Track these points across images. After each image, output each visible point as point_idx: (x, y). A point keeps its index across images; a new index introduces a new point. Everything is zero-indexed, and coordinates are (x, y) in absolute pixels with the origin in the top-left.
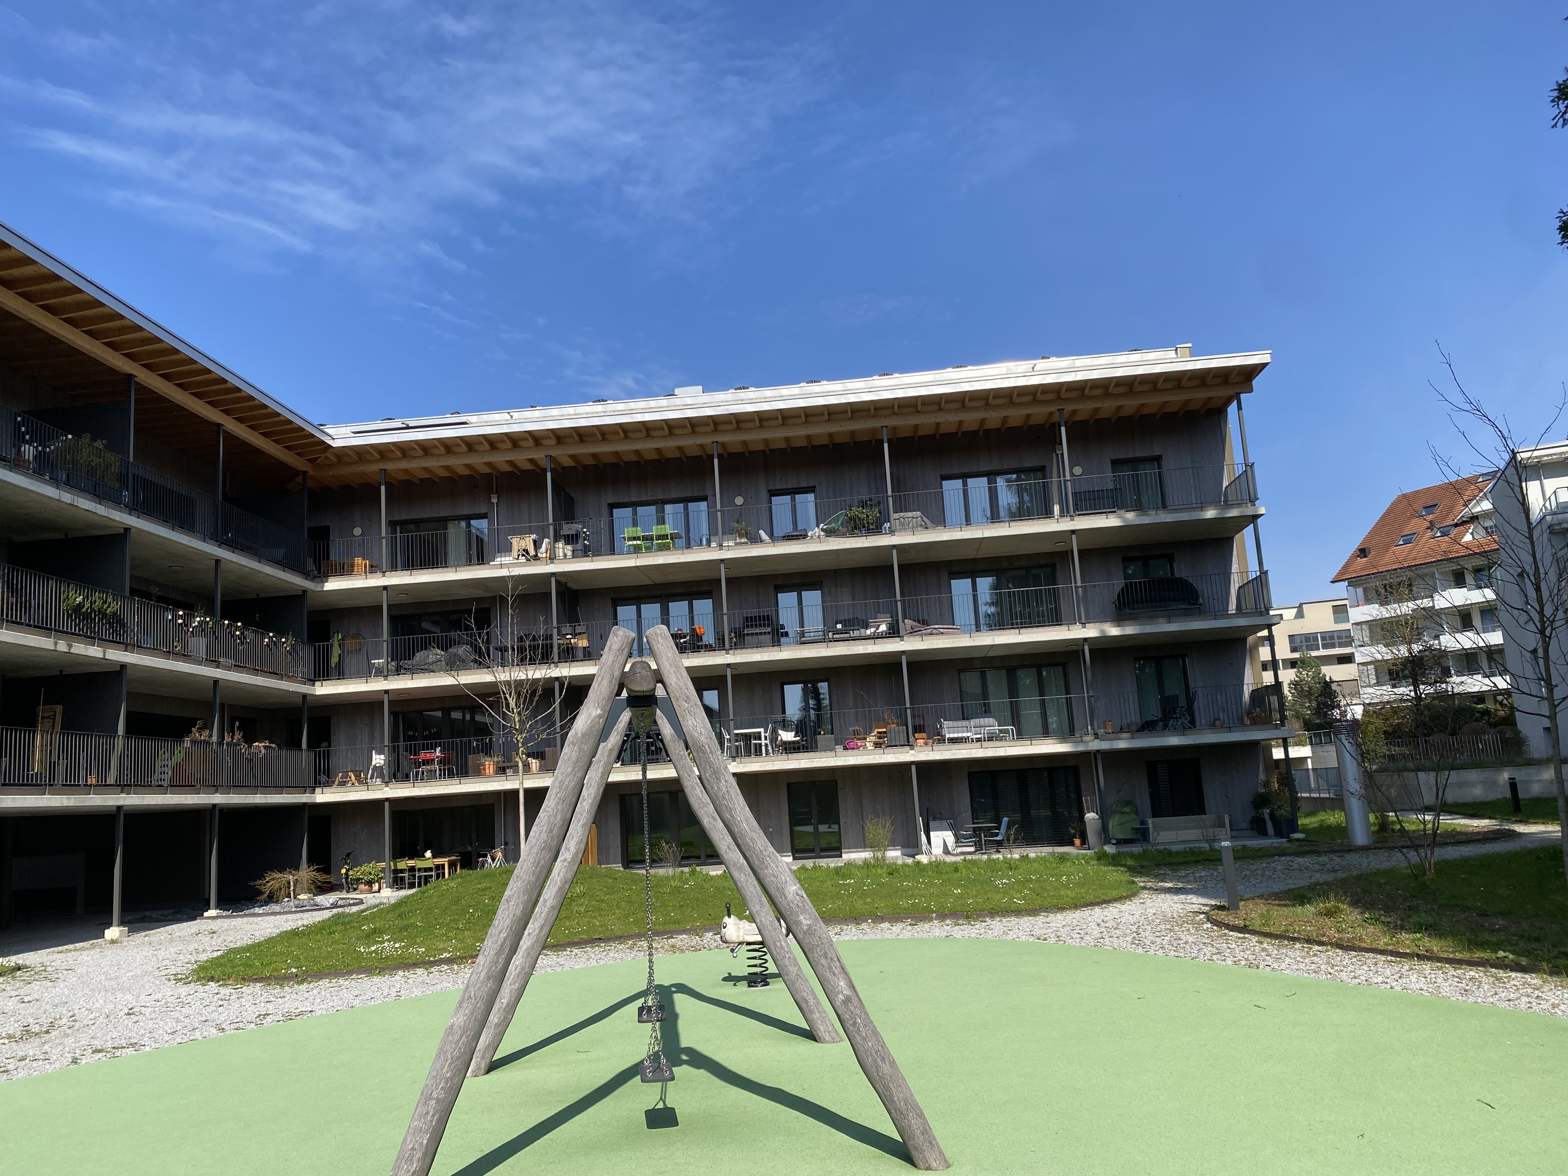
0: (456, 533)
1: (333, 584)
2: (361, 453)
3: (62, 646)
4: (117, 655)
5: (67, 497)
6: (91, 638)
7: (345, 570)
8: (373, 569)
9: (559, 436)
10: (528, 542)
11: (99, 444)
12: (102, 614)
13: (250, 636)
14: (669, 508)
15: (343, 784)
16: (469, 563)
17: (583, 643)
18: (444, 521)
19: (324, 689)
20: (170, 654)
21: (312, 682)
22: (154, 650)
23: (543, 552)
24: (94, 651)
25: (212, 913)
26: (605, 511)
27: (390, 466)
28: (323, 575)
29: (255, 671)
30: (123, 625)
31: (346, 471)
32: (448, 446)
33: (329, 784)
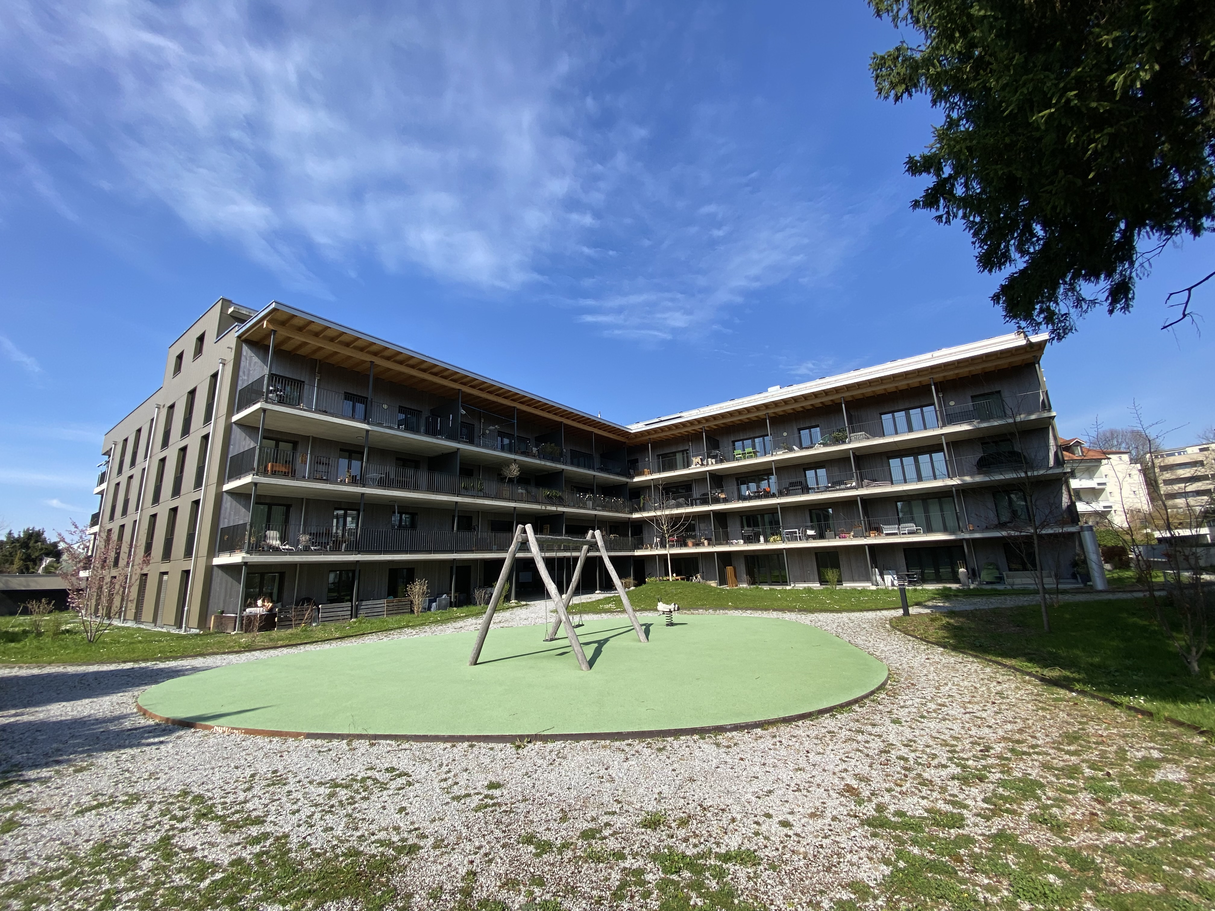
0: (679, 457)
1: (637, 479)
2: (641, 434)
3: (543, 508)
4: (561, 509)
5: (543, 463)
6: (553, 504)
7: (642, 474)
8: (651, 473)
9: (707, 419)
10: (698, 459)
11: (553, 445)
12: (556, 496)
13: (607, 499)
14: (757, 440)
15: (647, 548)
16: (684, 468)
17: (723, 496)
18: (674, 453)
19: (636, 516)
20: (579, 507)
21: (631, 513)
22: (574, 506)
23: (705, 463)
24: (554, 508)
25: (598, 592)
26: (731, 444)
27: (651, 437)
28: (633, 477)
29: (609, 511)
30: (563, 499)
31: (638, 440)
32: (676, 426)
33: (639, 548)
